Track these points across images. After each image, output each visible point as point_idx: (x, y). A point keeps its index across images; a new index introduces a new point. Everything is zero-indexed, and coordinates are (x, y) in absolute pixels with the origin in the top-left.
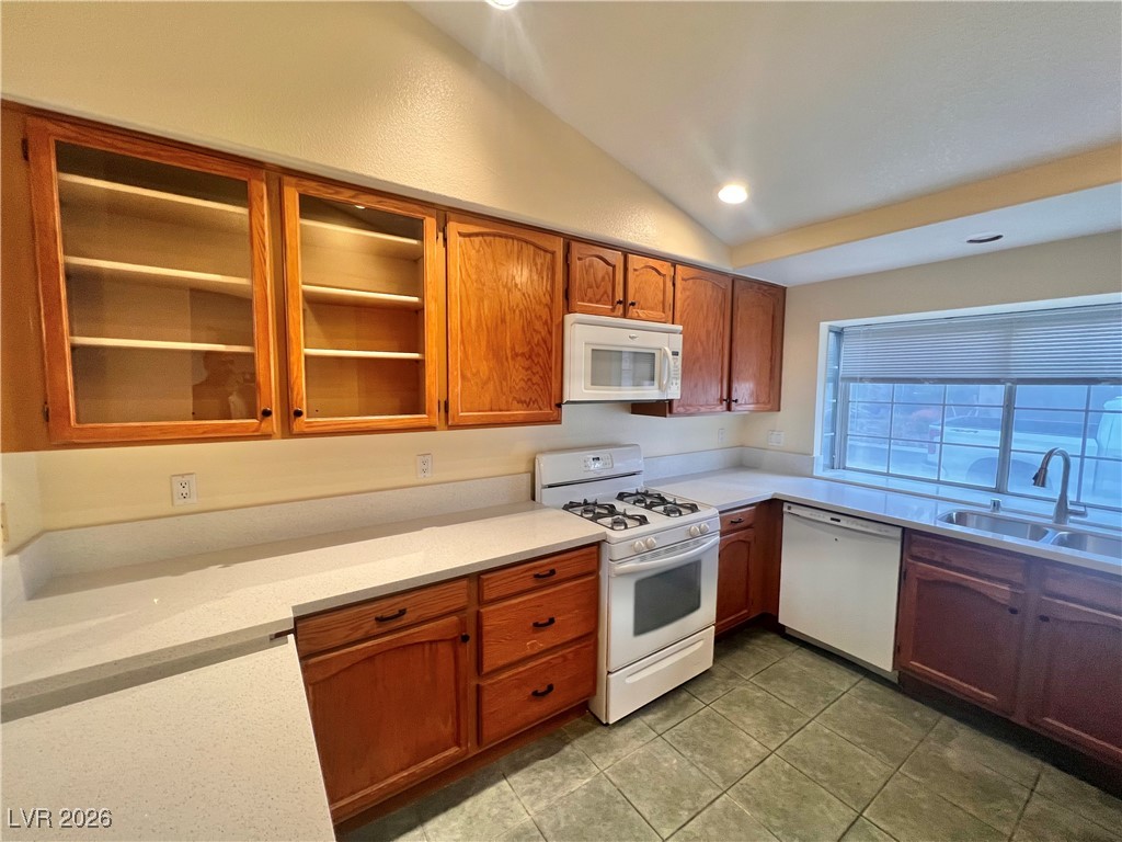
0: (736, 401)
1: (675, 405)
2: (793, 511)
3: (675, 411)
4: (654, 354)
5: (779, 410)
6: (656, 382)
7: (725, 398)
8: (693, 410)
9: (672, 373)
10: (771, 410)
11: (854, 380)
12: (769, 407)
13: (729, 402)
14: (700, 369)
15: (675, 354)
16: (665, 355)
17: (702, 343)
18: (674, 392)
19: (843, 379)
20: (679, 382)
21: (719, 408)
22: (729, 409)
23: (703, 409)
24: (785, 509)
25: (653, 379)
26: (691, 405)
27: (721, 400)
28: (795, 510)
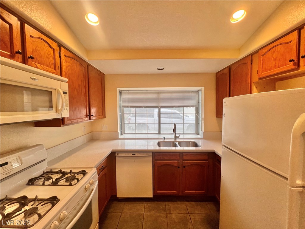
0: (93, 115)
1: (65, 120)
2: (119, 155)
3: (66, 123)
4: (51, 92)
5: (105, 118)
6: (54, 108)
7: (88, 114)
8: (75, 121)
9: (64, 104)
10: (103, 118)
11: (126, 107)
12: (103, 117)
13: (89, 116)
14: (77, 102)
15: (65, 93)
16: (59, 93)
17: (77, 90)
18: (65, 114)
19: (123, 106)
20: (68, 108)
21: (86, 119)
22: (90, 119)
23: (79, 120)
24: (116, 155)
25: (51, 106)
26: (73, 119)
27: (87, 116)
28: (120, 154)
